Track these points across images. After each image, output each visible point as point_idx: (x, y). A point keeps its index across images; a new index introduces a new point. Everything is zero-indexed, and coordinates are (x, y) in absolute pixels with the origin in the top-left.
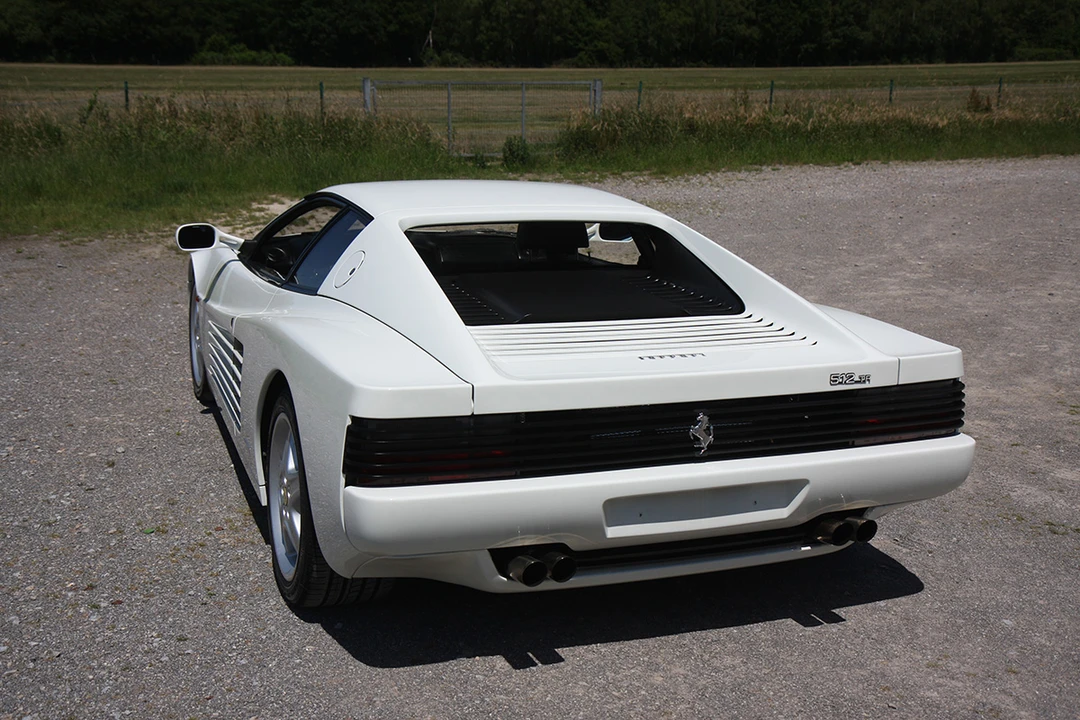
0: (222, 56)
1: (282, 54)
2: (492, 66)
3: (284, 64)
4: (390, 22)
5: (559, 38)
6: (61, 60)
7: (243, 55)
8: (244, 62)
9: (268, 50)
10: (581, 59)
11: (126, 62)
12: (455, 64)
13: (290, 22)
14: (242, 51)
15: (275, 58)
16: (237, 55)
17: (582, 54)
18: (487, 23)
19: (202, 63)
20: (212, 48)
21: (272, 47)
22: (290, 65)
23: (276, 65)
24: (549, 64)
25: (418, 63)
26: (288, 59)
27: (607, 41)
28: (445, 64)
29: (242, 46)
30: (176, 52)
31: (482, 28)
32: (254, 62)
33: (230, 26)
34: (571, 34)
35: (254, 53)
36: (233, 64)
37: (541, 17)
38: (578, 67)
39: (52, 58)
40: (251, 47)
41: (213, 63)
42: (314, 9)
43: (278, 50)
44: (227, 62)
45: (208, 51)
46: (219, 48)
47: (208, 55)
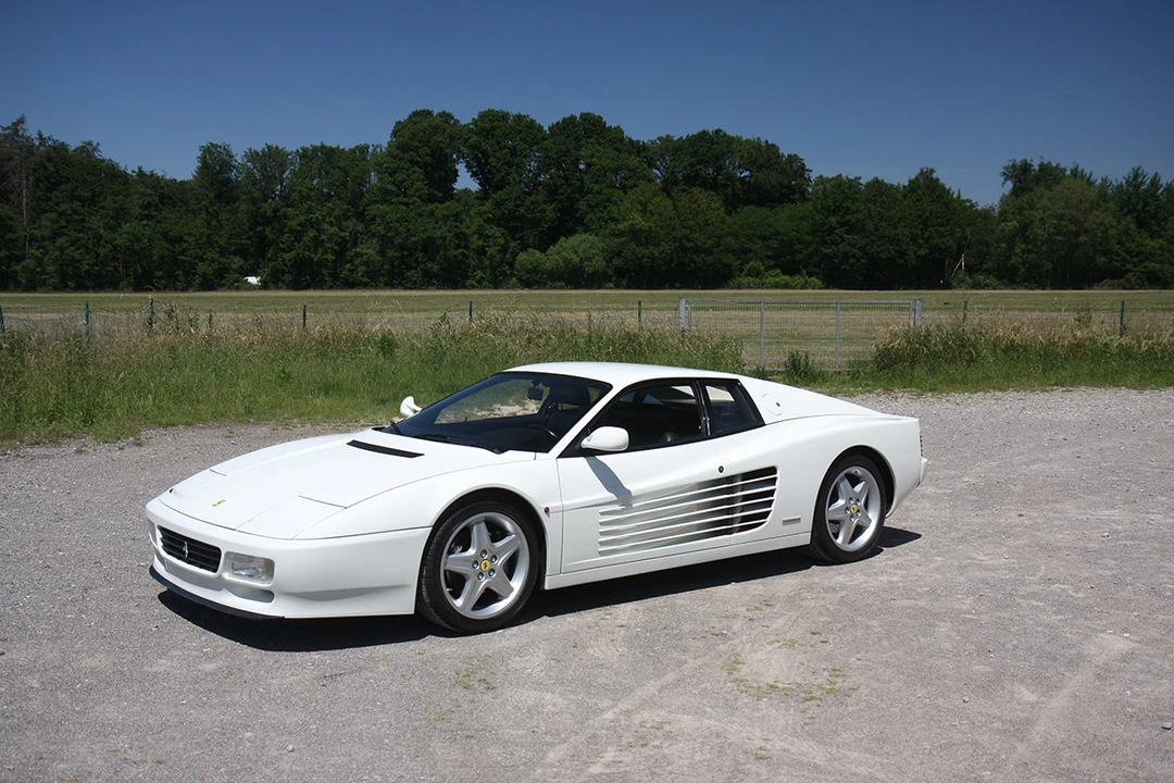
0: (757, 281)
1: (813, 278)
2: (1027, 288)
3: (814, 288)
4: (920, 247)
5: (1103, 259)
6: (617, 287)
7: (777, 280)
8: (777, 286)
9: (802, 275)
10: (1128, 281)
11: (672, 287)
12: (986, 286)
13: (822, 249)
14: (776, 276)
15: (806, 282)
16: (771, 280)
17: (1129, 275)
18: (1024, 246)
19: (739, 288)
20: (750, 274)
21: (804, 272)
22: (820, 288)
23: (807, 288)
24: (1090, 286)
25: (948, 286)
26: (819, 283)
27: (1160, 262)
28: (975, 286)
29: (778, 271)
30: (716, 278)
31: (1017, 250)
32: (786, 286)
33: (769, 253)
34: (1118, 255)
35: (787, 278)
36: (767, 288)
37: (1083, 239)
38: (1125, 289)
39: (612, 285)
40: (784, 272)
41: (750, 288)
42: (845, 236)
43: (810, 275)
44: (762, 286)
45: (746, 276)
46: (756, 273)
47: (744, 280)
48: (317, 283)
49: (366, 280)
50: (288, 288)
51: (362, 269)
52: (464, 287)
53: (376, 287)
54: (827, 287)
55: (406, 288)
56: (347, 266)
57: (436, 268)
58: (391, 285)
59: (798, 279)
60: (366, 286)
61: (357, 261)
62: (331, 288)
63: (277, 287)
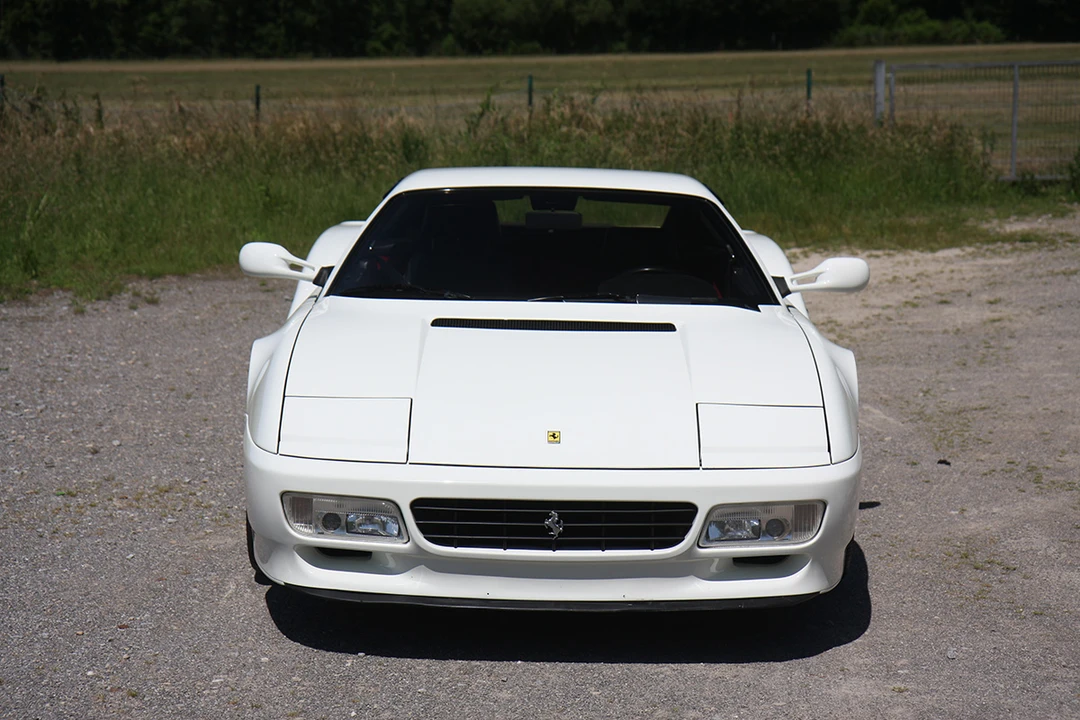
0: (884, 32)
1: (986, 24)
3: (987, 40)
6: (634, 48)
7: (920, 28)
8: (919, 40)
9: (962, 17)
11: (731, 46)
14: (918, 21)
15: (973, 31)
16: (908, 29)
19: (851, 43)
20: (871, 18)
21: (969, 12)
22: (997, 41)
23: (974, 43)
26: (996, 31)
29: (920, 12)
30: (810, 28)
32: (936, 39)
35: (937, 25)
36: (900, 44)
39: (623, 45)
40: (932, 15)
41: (868, 43)
43: (980, 18)
44: (892, 40)
45: (862, 23)
46: (879, 18)
47: (858, 30)
48: (99, 48)
49: (185, 41)
50: (45, 57)
51: (177, 22)
52: (361, 53)
53: (207, 55)
54: (1010, 39)
55: (259, 56)
56: (153, 17)
57: (310, 20)
58: (230, 51)
59: (958, 26)
60: (186, 53)
61: (167, 10)
62: (123, 57)
63: (26, 56)
